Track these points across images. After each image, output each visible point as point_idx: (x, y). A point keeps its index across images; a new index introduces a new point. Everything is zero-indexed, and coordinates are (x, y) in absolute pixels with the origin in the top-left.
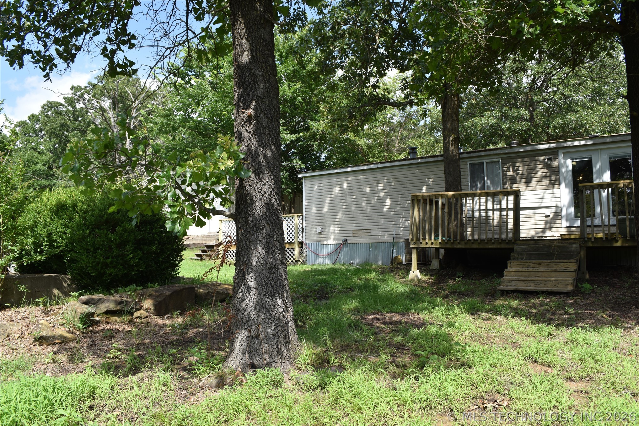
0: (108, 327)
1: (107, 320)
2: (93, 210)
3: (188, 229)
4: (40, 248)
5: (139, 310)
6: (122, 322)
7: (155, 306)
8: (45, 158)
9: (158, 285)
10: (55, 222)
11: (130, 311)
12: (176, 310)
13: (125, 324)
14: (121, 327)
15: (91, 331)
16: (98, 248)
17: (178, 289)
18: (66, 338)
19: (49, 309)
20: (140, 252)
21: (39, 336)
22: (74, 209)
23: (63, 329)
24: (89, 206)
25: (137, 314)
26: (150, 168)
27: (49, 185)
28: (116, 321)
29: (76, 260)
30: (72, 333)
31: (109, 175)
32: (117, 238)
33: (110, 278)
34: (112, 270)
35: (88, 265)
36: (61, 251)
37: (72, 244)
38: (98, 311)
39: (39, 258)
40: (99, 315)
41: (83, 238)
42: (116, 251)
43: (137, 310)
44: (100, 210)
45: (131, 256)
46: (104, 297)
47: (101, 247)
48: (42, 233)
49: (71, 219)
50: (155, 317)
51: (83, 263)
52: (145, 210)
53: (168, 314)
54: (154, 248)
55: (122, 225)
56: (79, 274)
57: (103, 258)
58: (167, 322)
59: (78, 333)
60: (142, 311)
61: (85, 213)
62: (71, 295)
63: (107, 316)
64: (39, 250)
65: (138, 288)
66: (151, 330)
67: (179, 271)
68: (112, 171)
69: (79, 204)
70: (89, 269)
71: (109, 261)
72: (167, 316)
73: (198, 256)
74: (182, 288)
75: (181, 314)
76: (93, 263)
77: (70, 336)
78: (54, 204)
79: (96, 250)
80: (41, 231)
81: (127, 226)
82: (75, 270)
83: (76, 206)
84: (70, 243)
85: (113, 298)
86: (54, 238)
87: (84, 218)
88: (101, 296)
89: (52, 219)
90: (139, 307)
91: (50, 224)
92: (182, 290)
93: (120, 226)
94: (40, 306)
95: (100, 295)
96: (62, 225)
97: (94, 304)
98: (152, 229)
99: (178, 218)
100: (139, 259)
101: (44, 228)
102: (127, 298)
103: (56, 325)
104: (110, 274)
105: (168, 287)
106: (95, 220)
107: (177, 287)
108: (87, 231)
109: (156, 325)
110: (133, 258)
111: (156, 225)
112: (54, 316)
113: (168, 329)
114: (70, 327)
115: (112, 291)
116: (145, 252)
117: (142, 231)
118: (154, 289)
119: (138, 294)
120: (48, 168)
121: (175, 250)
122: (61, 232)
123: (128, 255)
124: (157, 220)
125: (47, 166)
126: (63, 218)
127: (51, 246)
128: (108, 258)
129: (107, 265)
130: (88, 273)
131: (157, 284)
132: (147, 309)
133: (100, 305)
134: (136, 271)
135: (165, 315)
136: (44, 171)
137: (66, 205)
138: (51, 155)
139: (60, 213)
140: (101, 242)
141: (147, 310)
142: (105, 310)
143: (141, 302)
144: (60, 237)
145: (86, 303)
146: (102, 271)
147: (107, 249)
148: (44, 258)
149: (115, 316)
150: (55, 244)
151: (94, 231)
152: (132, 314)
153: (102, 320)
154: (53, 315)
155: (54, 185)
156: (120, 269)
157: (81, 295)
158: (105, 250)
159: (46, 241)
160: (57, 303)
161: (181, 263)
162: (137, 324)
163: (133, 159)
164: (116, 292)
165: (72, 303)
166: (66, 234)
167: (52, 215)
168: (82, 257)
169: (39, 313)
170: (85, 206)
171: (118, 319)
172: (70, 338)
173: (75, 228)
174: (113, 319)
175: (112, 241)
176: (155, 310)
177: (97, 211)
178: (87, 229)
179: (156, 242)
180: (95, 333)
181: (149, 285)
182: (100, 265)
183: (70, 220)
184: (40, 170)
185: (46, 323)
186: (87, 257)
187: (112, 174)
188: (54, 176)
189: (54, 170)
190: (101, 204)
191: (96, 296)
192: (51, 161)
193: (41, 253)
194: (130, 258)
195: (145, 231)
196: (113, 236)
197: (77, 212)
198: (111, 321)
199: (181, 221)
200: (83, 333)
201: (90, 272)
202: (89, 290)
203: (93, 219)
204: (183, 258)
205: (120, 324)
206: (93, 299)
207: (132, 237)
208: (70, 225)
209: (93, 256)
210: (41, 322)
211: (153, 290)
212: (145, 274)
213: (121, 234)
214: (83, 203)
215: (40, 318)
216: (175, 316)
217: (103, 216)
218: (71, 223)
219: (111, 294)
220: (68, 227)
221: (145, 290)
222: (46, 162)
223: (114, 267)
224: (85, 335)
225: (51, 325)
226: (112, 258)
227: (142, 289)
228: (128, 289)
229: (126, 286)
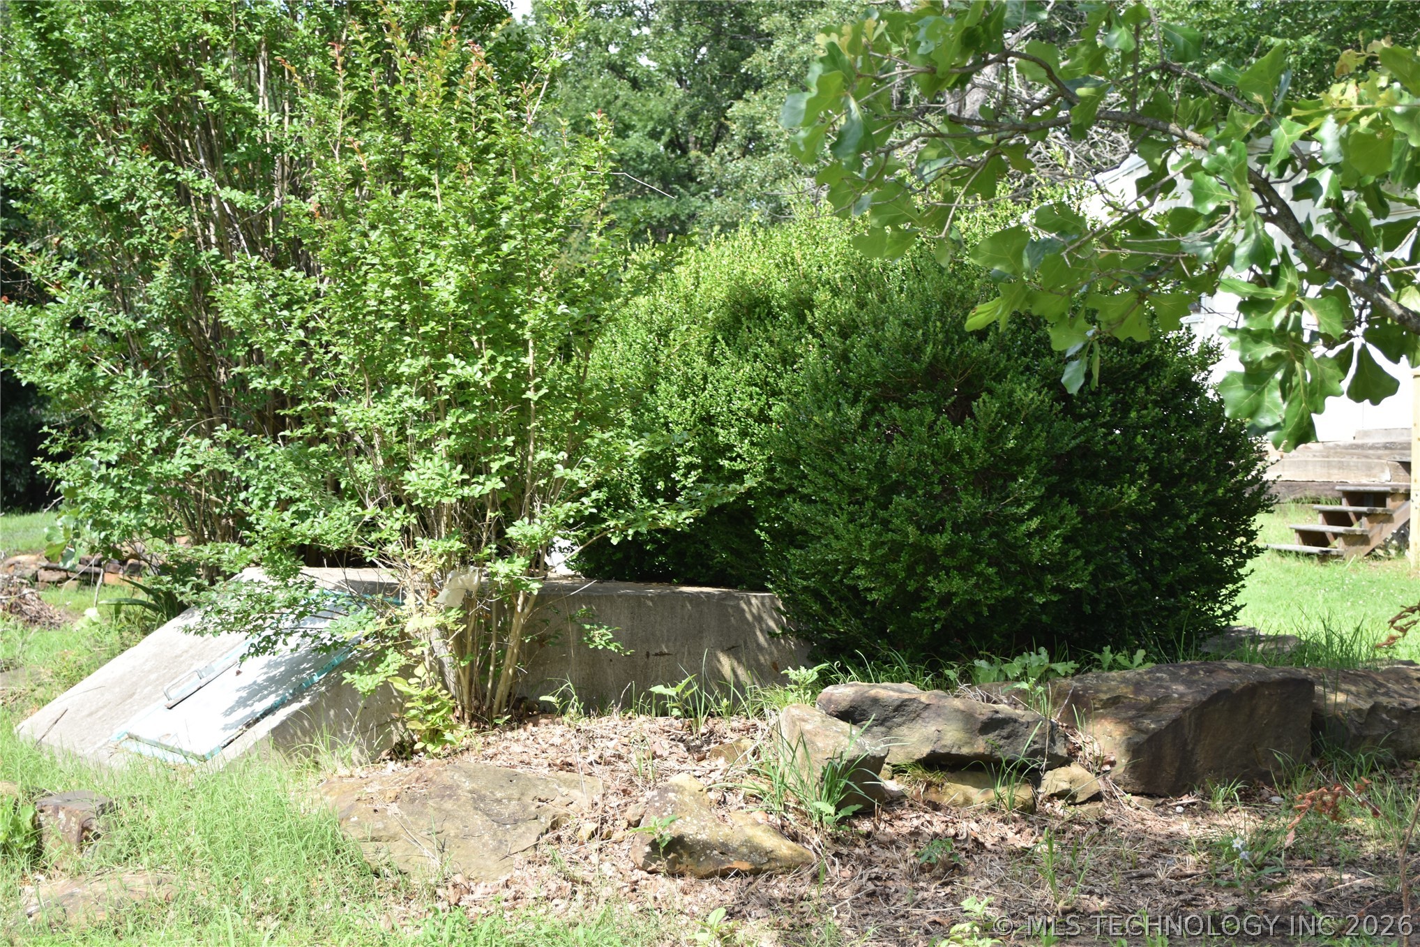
0: (938, 828)
1: (933, 796)
2: (879, 324)
3: (1319, 410)
4: (667, 478)
5: (1065, 762)
6: (992, 810)
7: (1134, 750)
8: (657, 105)
9: (1146, 659)
10: (725, 370)
11: (1024, 767)
12: (1228, 779)
13: (1004, 821)
14: (992, 832)
15: (868, 835)
16: (896, 488)
17: (1239, 682)
18: (770, 856)
19: (703, 729)
20: (1069, 510)
21: (668, 835)
22: (801, 319)
23: (759, 816)
24: (862, 304)
25: (1055, 780)
26: (1153, 129)
27: (674, 218)
28: (968, 801)
29: (804, 533)
30: (794, 838)
31: (972, 168)
32: (978, 446)
33: (942, 614)
34: (957, 584)
35: (855, 555)
36: (750, 493)
37: (792, 463)
38: (897, 756)
39: (668, 518)
40: (898, 771)
41: (835, 444)
42: (970, 502)
43: (1059, 762)
44: (906, 323)
45: (1034, 524)
46: (924, 697)
47: (911, 481)
48: (672, 416)
49: (788, 359)
50: (1135, 800)
51: (836, 544)
52: (1122, 320)
53: (1190, 791)
54: (1133, 493)
55: (999, 388)
56: (817, 595)
57: (919, 528)
58: (1184, 826)
59: (817, 839)
60: (1075, 770)
61: (844, 335)
62: (784, 680)
63: (930, 777)
64: (661, 485)
65: (1060, 667)
66: (1117, 856)
67: (1237, 601)
68: (985, 146)
69: (822, 296)
70: (860, 571)
71: (940, 541)
72: (1186, 800)
73: (1309, 537)
74: (1253, 679)
75: (1246, 798)
76: (875, 546)
77: (784, 848)
78: (720, 294)
79: (888, 492)
80: (671, 406)
81: (1019, 393)
82: (800, 573)
83: (809, 304)
84: (783, 460)
85: (957, 703)
86: (722, 436)
87: (844, 358)
88: (909, 690)
89: (712, 361)
90: (1061, 750)
91: (705, 378)
92: (1252, 691)
93: (990, 392)
94: (665, 713)
95: (905, 686)
96: (751, 382)
97: (881, 722)
98: (1126, 410)
99: (1276, 357)
100: (1067, 540)
101: (683, 397)
102: (1015, 704)
103: (730, 797)
104: (945, 600)
105: (1193, 671)
106: (885, 366)
107: (1231, 674)
108: (854, 413)
109: (1137, 839)
110: (1041, 532)
111: (1141, 391)
112: (721, 762)
113: (1191, 859)
114: (786, 808)
115: (952, 674)
116: (1091, 510)
117: (1081, 418)
118: (1129, 674)
119: (1060, 694)
120: (672, 145)
121: (1220, 507)
122: (749, 413)
123: (1021, 521)
124: (1145, 367)
125: (665, 139)
126: (756, 356)
127: (710, 470)
128: (936, 528)
129: (930, 561)
130: (854, 589)
131: (1141, 653)
132: (1100, 761)
133: (904, 730)
134: (1055, 590)
135: (1178, 794)
136: (653, 158)
137: (767, 301)
138: (681, 93)
139: (744, 334)
140: (913, 464)
141: (1099, 765)
142: (925, 751)
143: (1072, 727)
144: (744, 434)
145: (851, 715)
146: (912, 586)
147: (938, 489)
148: (686, 517)
149: (962, 781)
150: (726, 463)
151: (882, 411)
152: (1035, 779)
153: (911, 791)
154: (718, 754)
155: (692, 216)
156: (988, 580)
157: (825, 680)
158: (929, 495)
159: (691, 451)
160: (733, 710)
161: (1250, 564)
162: (1057, 825)
163: (1081, 92)
164: (968, 677)
165: (795, 712)
166: (768, 420)
167: (715, 340)
168: (832, 519)
169: (666, 744)
170: (844, 306)
171: (978, 796)
172: (785, 859)
173: (807, 397)
174: (955, 791)
175: (955, 458)
176: (1133, 768)
177: (893, 329)
178: (854, 402)
179: (1142, 467)
180: (885, 845)
181: (1107, 655)
182: (904, 557)
183: (784, 362)
184: (639, 155)
185: (696, 785)
186: (852, 521)
187: (984, 163)
188: (692, 179)
189: (693, 153)
190: (911, 295)
191: (887, 691)
192: (682, 115)
193: (671, 495)
194: (1030, 535)
195: (1093, 416)
196: (956, 437)
197: (811, 329)
198: (946, 801)
199: (1290, 372)
200: (836, 840)
201: (862, 584)
202: (860, 664)
203: (876, 363)
204: (1259, 542)
205: (986, 819)
206: (875, 701)
207: (1040, 443)
208: (782, 385)
209: (874, 516)
210: (674, 779)
211: (1125, 681)
212: (1088, 609)
213: (992, 429)
214: (836, 292)
215: (672, 763)
216: (1219, 804)
217: (919, 350)
218: (788, 377)
219: (944, 684)
220: (775, 393)
221: (1090, 678)
222: (660, 121)
223: (965, 570)
224: (844, 851)
225: (712, 795)
226: (956, 528)
227: (1078, 671)
228: (1015, 668)
229: (1008, 653)
